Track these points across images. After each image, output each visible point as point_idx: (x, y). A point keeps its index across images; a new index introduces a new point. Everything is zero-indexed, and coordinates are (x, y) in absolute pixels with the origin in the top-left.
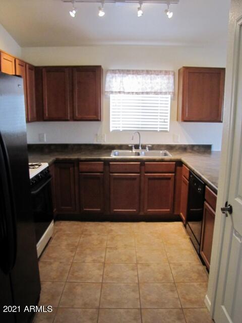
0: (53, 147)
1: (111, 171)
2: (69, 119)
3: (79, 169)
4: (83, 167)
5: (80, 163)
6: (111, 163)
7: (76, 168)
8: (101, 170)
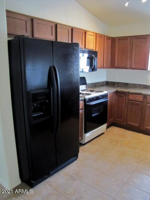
0: (120, 84)
1: (147, 102)
2: (128, 68)
3: (128, 98)
4: (131, 97)
5: (130, 94)
6: (148, 97)
7: (127, 97)
8: (141, 101)
